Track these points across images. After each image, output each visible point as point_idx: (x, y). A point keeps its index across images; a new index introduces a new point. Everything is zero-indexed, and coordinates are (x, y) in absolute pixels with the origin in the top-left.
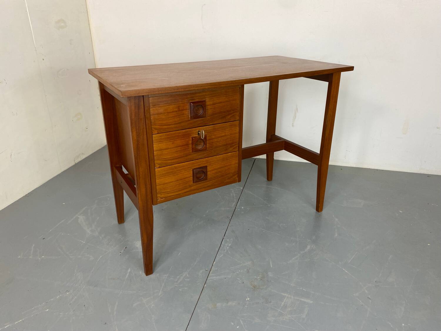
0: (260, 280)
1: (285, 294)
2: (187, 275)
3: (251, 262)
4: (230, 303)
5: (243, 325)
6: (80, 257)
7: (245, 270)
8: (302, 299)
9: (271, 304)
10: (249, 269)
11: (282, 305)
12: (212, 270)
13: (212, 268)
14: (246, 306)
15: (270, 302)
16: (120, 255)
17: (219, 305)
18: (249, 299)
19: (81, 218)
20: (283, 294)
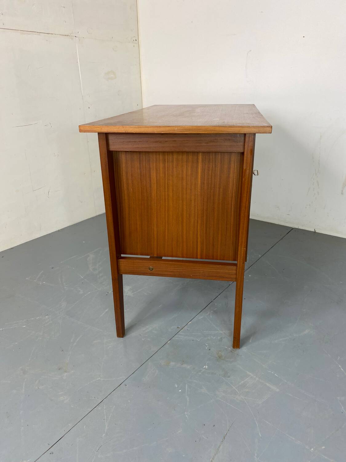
0: (230, 351)
1: (250, 374)
2: (157, 327)
3: (229, 331)
4: (185, 366)
5: (187, 389)
6: (72, 289)
7: (219, 338)
8: (268, 384)
9: (229, 379)
10: (224, 338)
11: (240, 384)
12: (183, 329)
13: (185, 327)
14: (200, 373)
15: (229, 377)
16: (107, 295)
17: (172, 364)
18: (207, 367)
19: (91, 256)
20: (248, 373)
